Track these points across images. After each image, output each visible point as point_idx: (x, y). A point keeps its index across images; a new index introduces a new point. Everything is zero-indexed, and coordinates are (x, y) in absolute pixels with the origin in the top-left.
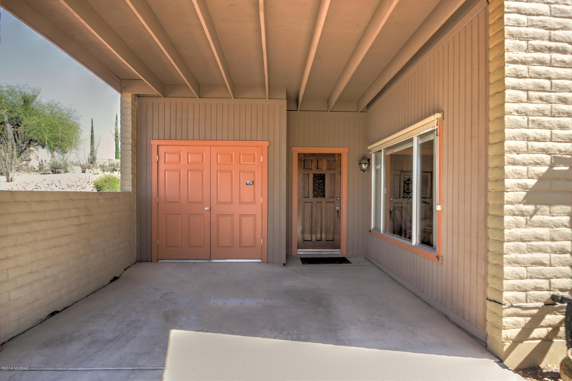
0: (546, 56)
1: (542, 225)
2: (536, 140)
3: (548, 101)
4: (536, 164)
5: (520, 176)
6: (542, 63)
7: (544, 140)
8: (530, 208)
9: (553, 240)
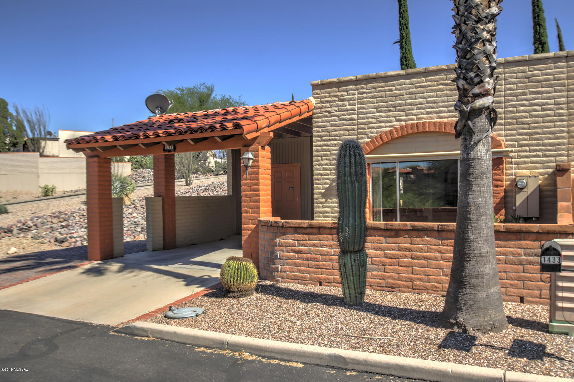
0: (328, 143)
1: (328, 207)
2: (325, 175)
3: (329, 160)
4: (325, 184)
5: (319, 189)
6: (327, 145)
7: (328, 174)
8: (324, 200)
9: (332, 213)
